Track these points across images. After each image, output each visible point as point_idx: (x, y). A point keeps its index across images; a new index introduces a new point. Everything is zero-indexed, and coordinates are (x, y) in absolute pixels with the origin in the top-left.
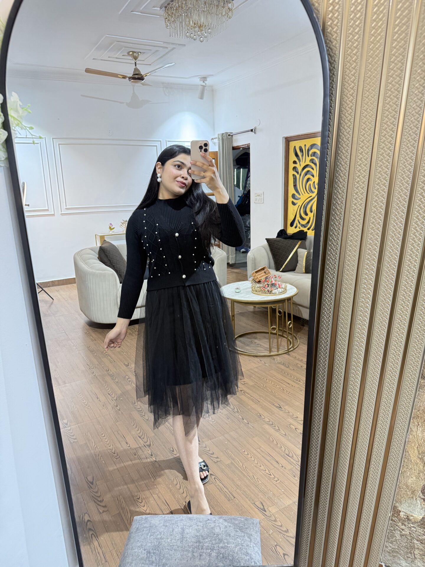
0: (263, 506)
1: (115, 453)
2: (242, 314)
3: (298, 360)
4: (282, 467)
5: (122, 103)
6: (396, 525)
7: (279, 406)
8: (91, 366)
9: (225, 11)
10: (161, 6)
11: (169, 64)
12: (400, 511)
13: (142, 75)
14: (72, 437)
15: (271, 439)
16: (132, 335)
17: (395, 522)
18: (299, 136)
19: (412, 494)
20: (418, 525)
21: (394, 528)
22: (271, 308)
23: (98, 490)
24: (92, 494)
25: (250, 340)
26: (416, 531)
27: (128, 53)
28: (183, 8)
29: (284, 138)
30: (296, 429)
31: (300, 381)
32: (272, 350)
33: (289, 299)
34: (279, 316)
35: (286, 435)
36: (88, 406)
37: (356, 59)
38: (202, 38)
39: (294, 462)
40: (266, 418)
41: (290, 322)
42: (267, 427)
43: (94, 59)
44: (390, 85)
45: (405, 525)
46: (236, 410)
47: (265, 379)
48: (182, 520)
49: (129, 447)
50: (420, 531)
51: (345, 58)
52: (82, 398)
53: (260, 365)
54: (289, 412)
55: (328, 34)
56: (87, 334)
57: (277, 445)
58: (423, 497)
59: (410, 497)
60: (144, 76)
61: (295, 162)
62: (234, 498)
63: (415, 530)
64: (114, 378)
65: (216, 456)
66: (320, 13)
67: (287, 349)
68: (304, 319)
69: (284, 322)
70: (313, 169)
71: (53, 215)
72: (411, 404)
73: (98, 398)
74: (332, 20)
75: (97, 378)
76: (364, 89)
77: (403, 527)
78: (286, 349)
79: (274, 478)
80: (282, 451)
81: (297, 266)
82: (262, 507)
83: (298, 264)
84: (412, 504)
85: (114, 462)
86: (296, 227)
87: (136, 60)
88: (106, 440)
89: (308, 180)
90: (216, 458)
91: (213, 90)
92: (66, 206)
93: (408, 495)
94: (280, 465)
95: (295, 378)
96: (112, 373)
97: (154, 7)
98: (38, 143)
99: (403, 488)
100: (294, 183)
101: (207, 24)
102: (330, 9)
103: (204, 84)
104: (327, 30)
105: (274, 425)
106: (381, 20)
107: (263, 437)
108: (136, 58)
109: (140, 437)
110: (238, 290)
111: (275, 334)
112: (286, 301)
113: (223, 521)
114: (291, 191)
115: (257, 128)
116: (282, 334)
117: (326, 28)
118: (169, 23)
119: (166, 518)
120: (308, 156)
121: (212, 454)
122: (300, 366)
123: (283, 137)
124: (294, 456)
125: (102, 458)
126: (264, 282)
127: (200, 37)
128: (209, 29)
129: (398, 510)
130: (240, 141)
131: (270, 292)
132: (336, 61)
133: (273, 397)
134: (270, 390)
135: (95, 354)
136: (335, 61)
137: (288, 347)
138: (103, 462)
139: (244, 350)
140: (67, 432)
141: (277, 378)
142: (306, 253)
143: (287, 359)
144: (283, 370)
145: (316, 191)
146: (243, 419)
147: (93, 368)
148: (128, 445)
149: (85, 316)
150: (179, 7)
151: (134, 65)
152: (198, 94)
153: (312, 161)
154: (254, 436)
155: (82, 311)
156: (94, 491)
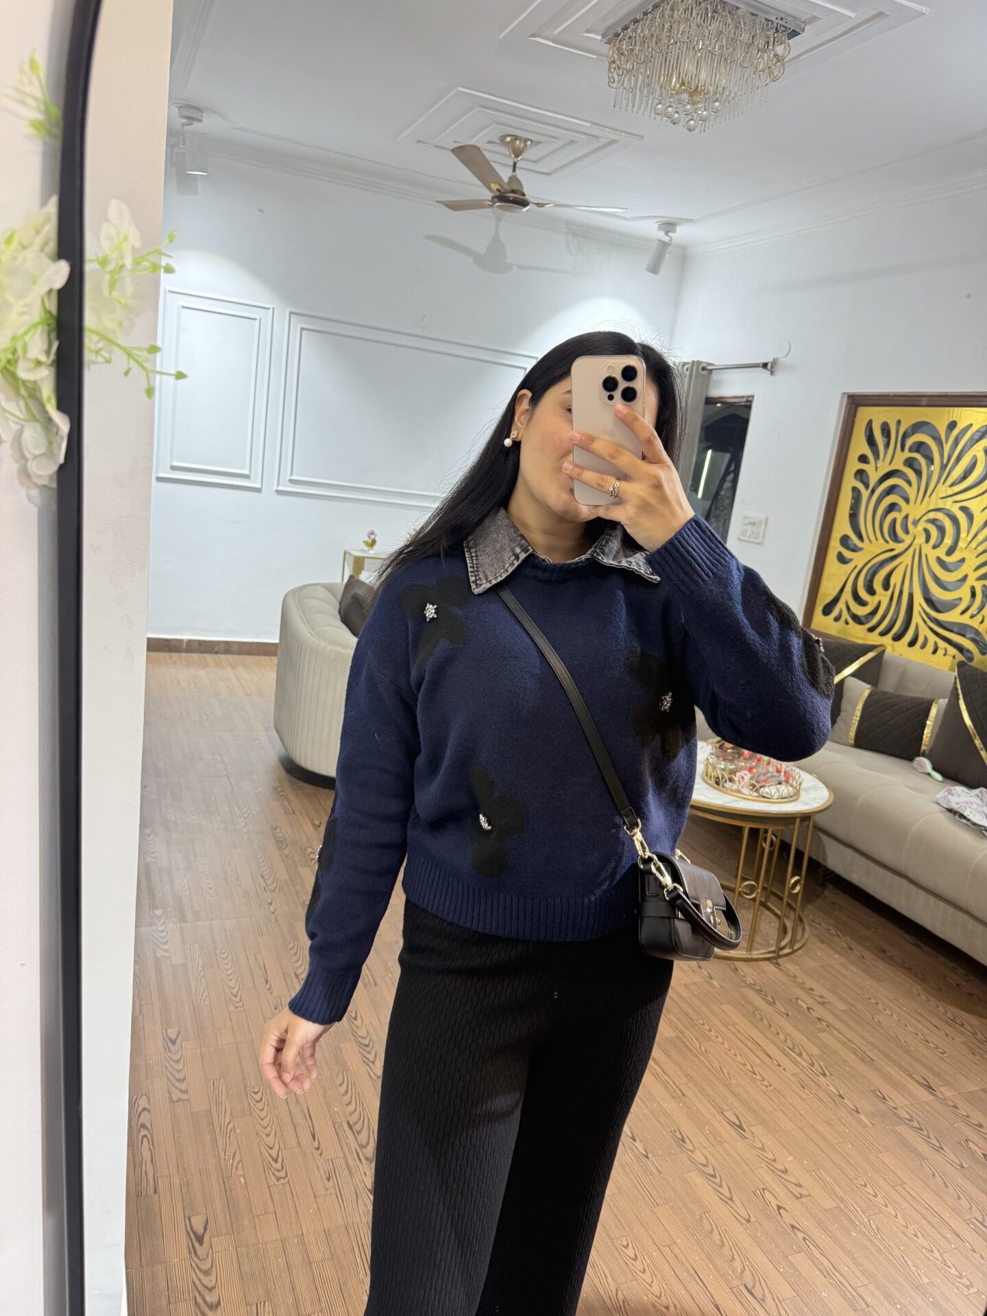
1: (276, 1161)
7: (738, 1123)
8: (269, 882)
10: (605, 32)
13: (524, 195)
14: (177, 1084)
15: (705, 1221)
23: (212, 1265)
24: (193, 1274)
27: (503, 138)
28: (659, 40)
29: (846, 396)
30: (779, 1207)
31: (800, 1055)
33: (806, 817)
35: (748, 1221)
36: (237, 999)
38: (692, 122)
40: (697, 1151)
41: (796, 878)
42: (697, 1180)
43: (418, 142)
47: (706, 1027)
49: (318, 1149)
52: (229, 972)
53: (698, 979)
54: (763, 1149)
56: (278, 793)
57: (721, 1248)
60: (530, 197)
61: (863, 459)
67: (773, 949)
70: (909, 483)
71: (259, 490)
73: (267, 982)
75: (277, 920)
78: (771, 946)
80: (733, 1272)
85: (269, 1187)
86: (837, 619)
87: (517, 156)
88: (263, 1114)
89: (892, 507)
91: (684, 257)
92: (291, 475)
95: (790, 1044)
97: (588, 31)
98: (255, 319)
100: (851, 510)
101: (713, 89)
103: (667, 239)
105: (717, 1181)
107: (684, 1211)
109: (350, 1127)
112: (798, 821)
114: (842, 526)
115: (782, 360)
116: (764, 901)
118: (618, 75)
120: (903, 449)
122: (805, 1006)
123: (844, 393)
124: (769, 1300)
125: (240, 1164)
127: (689, 117)
128: (716, 101)
130: (730, 388)
133: (722, 1089)
134: (716, 1065)
135: (286, 852)
137: (780, 940)
138: (242, 1179)
140: (169, 1067)
141: (738, 1030)
142: (867, 693)
143: (771, 976)
144: (757, 1009)
145: (908, 539)
146: (633, 1139)
147: (274, 891)
148: (316, 1144)
149: (281, 744)
150: (652, 35)
151: (511, 170)
152: (647, 259)
153: (910, 463)
154: (658, 1201)
155: (278, 732)
156: (202, 1267)
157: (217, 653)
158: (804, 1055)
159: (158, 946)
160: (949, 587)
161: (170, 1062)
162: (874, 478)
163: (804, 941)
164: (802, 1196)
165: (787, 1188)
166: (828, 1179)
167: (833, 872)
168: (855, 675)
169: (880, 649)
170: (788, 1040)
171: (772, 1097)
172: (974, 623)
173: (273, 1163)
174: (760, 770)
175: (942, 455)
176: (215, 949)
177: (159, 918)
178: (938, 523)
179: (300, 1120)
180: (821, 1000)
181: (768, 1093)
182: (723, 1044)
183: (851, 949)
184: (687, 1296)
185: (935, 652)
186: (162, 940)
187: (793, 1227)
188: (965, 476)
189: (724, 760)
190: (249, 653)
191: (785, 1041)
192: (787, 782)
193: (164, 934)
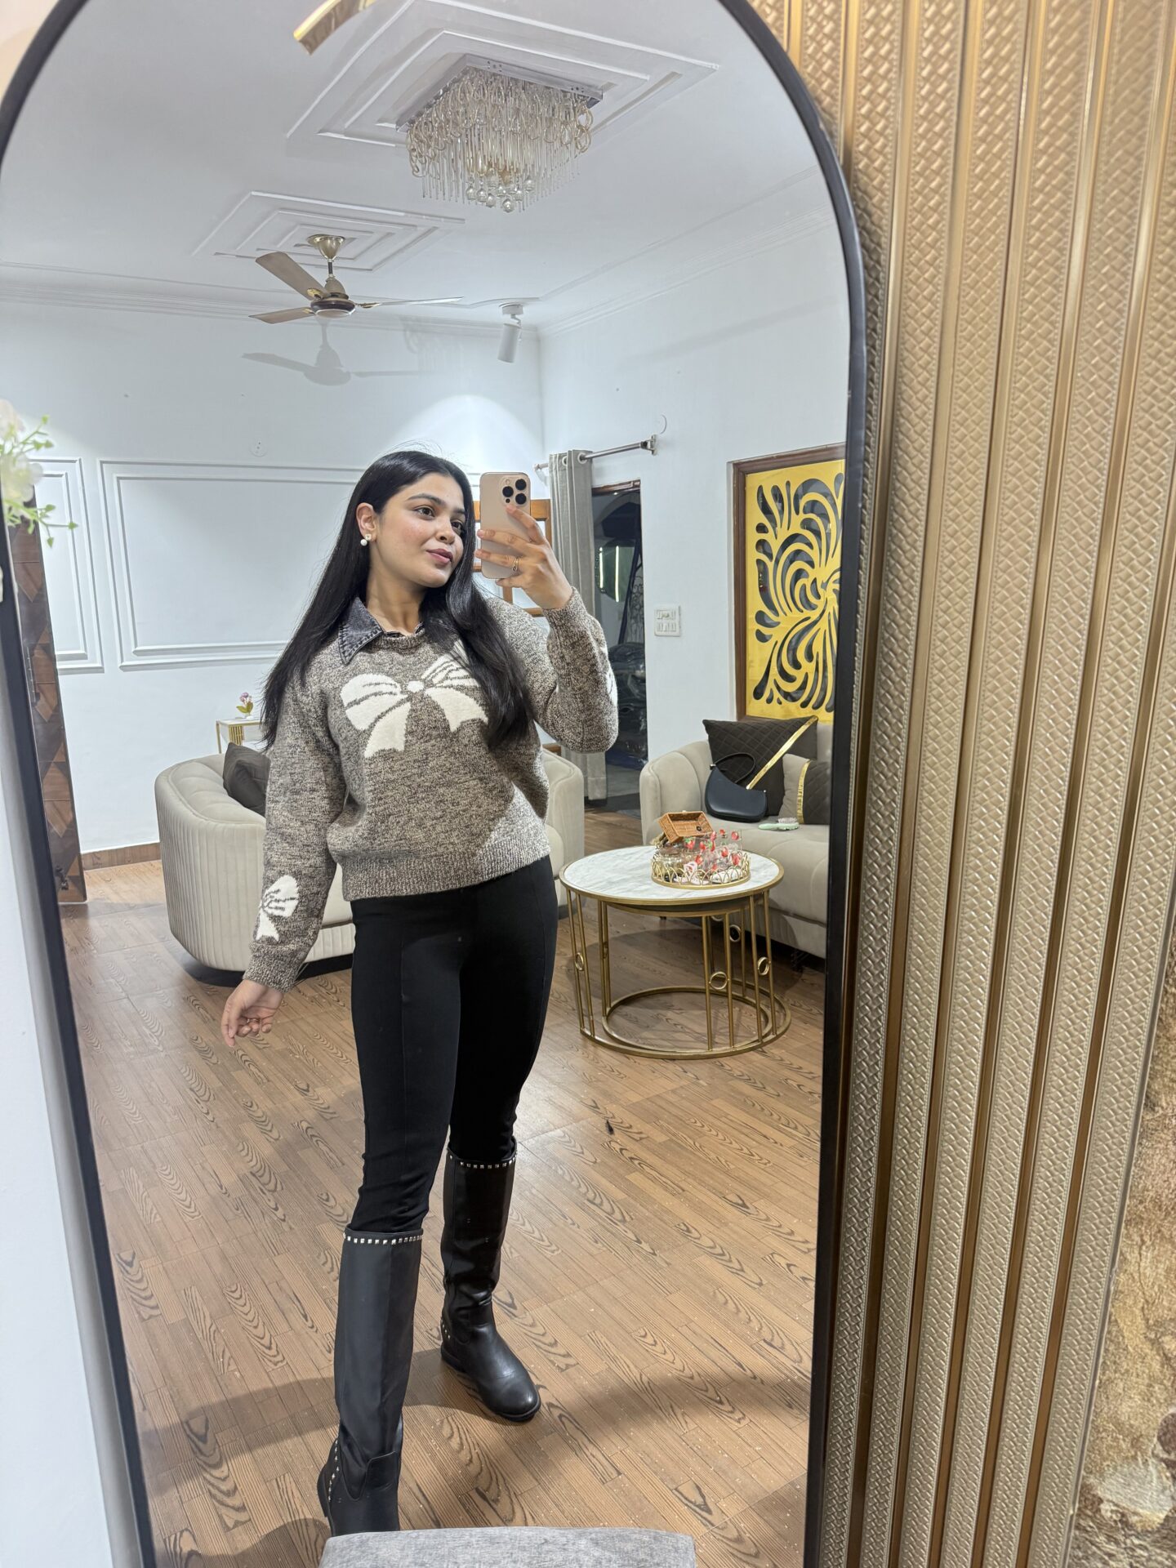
0: (703, 1496)
1: (270, 1348)
2: (628, 939)
3: (789, 1067)
4: (754, 1377)
6: (1091, 1542)
7: (741, 1203)
8: (201, 1092)
9: (570, 134)
10: (399, 120)
12: (1101, 1501)
13: (347, 297)
14: (145, 1302)
15: (719, 1295)
16: (320, 1005)
17: (1087, 1532)
18: (772, 458)
19: (1133, 1446)
20: (1155, 1542)
21: (1085, 1552)
22: (709, 919)
23: (221, 1459)
25: (651, 1012)
26: (1149, 1559)
27: (311, 239)
28: (456, 124)
29: (732, 465)
30: (789, 1266)
31: (796, 1128)
32: (717, 1040)
33: (759, 895)
34: (731, 943)
35: (761, 1284)
36: (192, 1209)
37: (936, 241)
38: (508, 203)
39: (788, 1362)
40: (703, 1237)
41: (763, 959)
42: (706, 1261)
43: (217, 254)
44: (1030, 308)
45: (1117, 1542)
46: (617, 1215)
47: (699, 1124)
48: (468, 1545)
49: (312, 1327)
50: (1160, 1558)
51: (905, 236)
52: (176, 1186)
53: (684, 1083)
54: (768, 1219)
55: (860, 175)
56: (189, 1001)
57: (737, 1314)
58: (1165, 1456)
59: (1127, 1458)
60: (353, 298)
61: (761, 528)
62: (619, 1473)
63: (1146, 1554)
64: (269, 1128)
65: (563, 1352)
66: (838, 121)
67: (756, 1038)
68: (802, 952)
69: (746, 959)
70: (810, 545)
71: (100, 670)
72: (1120, 1182)
73: (221, 1187)
74: (870, 140)
75: (218, 1127)
76: (961, 316)
77: (1111, 1548)
78: (754, 1036)
79: (731, 1411)
80: (751, 1332)
81: (781, 803)
82: (700, 1500)
83: (784, 800)
84: (1133, 1477)
85: (267, 1376)
86: (769, 701)
87: (331, 256)
88: (245, 1309)
89: (799, 574)
90: (564, 1356)
91: (538, 339)
92: (136, 646)
93: (1121, 1451)
94: (748, 1371)
95: (783, 1120)
96: (260, 1114)
97: (380, 121)
98: (61, 476)
99: (1105, 1430)
100: (760, 584)
101: (522, 167)
102: (864, 111)
103: (514, 322)
104: (858, 164)
105: (726, 1257)
106: (1000, 137)
107: (697, 1291)
108: (330, 253)
111: (724, 995)
112: (751, 899)
113: (590, 1544)
114: (755, 603)
115: (660, 437)
116: (741, 995)
117: (854, 161)
118: (422, 163)
119: (422, 1539)
120: (797, 512)
121: (551, 1345)
122: (795, 1084)
123: (729, 463)
124: (788, 1346)
125: (232, 1362)
127: (505, 198)
128: (528, 178)
129: (1094, 1496)
130: (614, 474)
132: (884, 246)
133: (721, 1176)
134: (713, 1156)
135: (214, 1060)
136: (879, 244)
137: (759, 1030)
138: (236, 1376)
139: (637, 1042)
140: (132, 1289)
141: (730, 1120)
142: (806, 766)
143: (758, 1065)
144: (747, 1097)
145: (820, 604)
146: (639, 1241)
147: (208, 1101)
148: (309, 1323)
149: (184, 951)
150: (448, 121)
151: (327, 271)
152: (497, 348)
153: (807, 524)
154: (671, 1289)
155: (176, 936)
156: (211, 1462)
158: (800, 1128)
161: (133, 1284)
162: (775, 547)
163: (785, 1025)
164: (809, 1250)
165: (795, 1248)
167: (806, 953)
168: (792, 751)
169: (811, 721)
170: (782, 1118)
171: (773, 1173)
173: (267, 1351)
174: (706, 859)
175: (836, 512)
176: (154, 1168)
179: (287, 1305)
180: (810, 1076)
182: (717, 1135)
184: (710, 1363)
187: (804, 1279)
189: (670, 855)
190: (123, 862)
191: (780, 1119)
192: (735, 863)
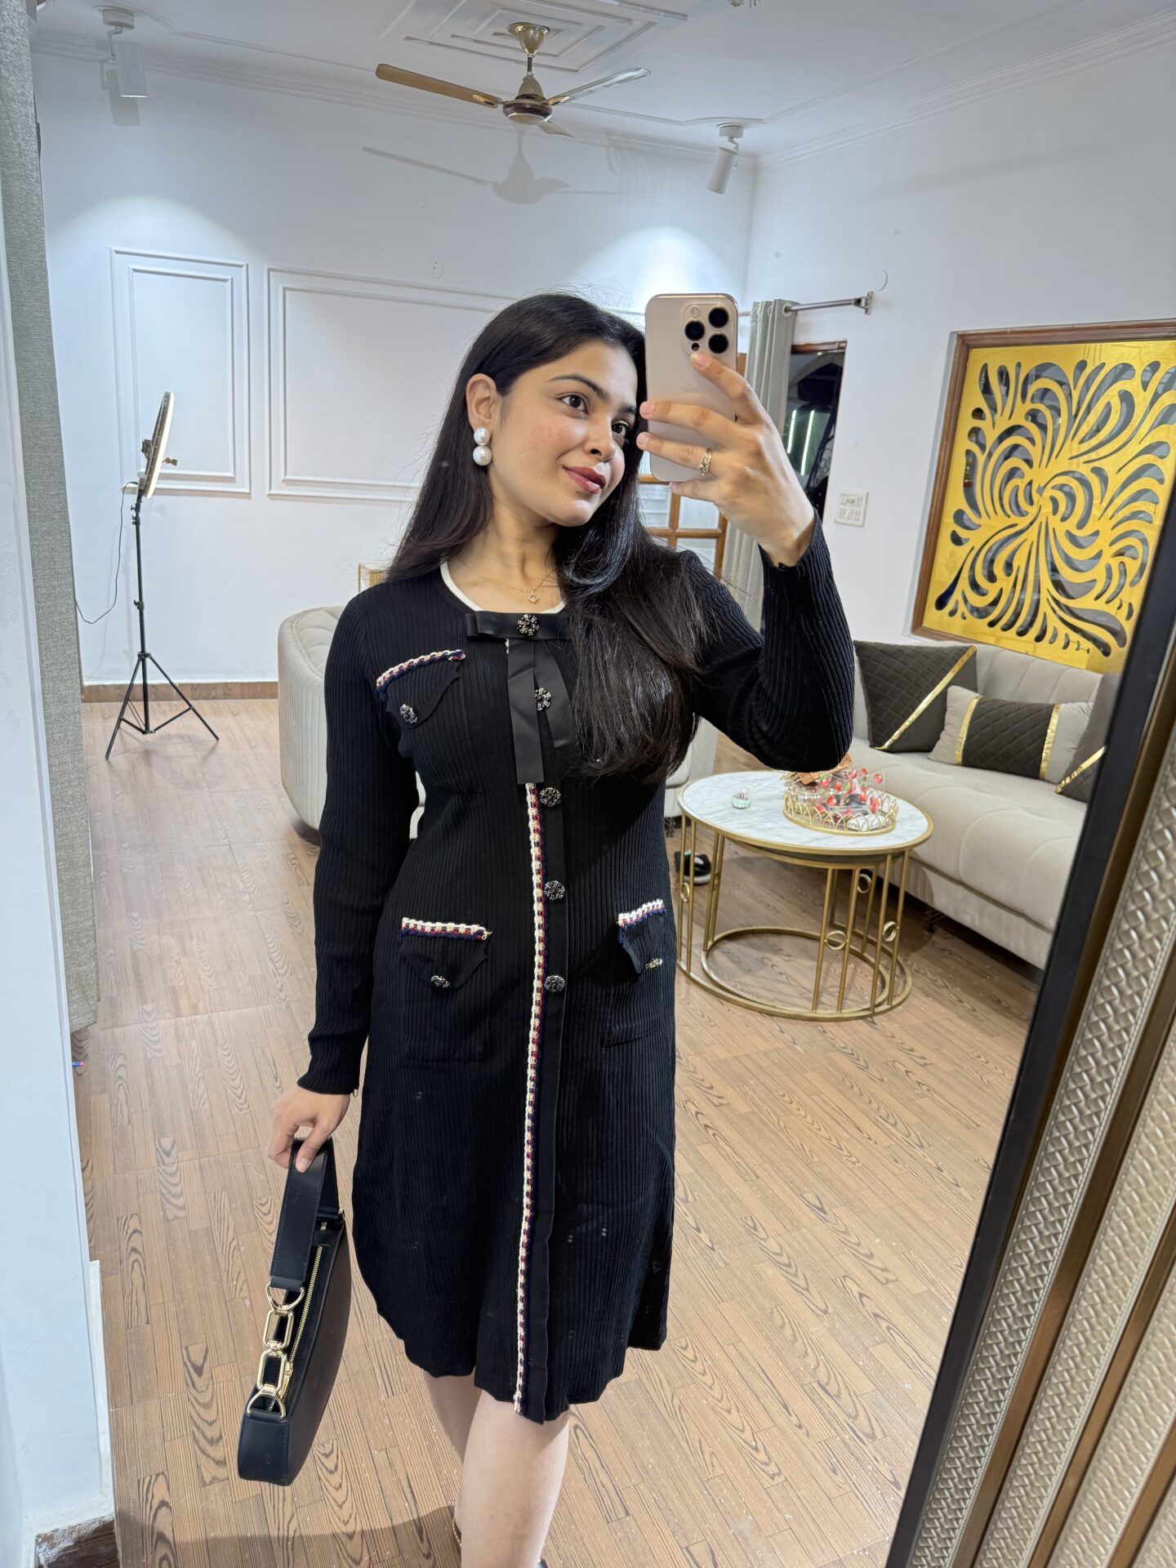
4: (800, 1427)
5: (482, 182)
7: (819, 1205)
8: (279, 965)
11: (629, 70)
13: (544, 100)
14: (173, 1200)
15: (777, 1317)
18: (1005, 333)
23: (212, 1398)
24: (191, 1408)
25: (757, 954)
27: (512, 28)
29: (955, 336)
30: (861, 1295)
31: (895, 1125)
32: (823, 999)
33: (898, 854)
34: (858, 893)
35: (826, 1312)
36: (242, 1100)
39: (842, 1417)
40: (771, 1239)
41: (891, 923)
42: (770, 1271)
43: (408, 38)
47: (787, 1098)
52: (230, 1072)
53: (778, 1045)
54: (846, 1232)
56: (290, 861)
57: (793, 1343)
60: (551, 102)
61: (978, 413)
62: (627, 1514)
67: (868, 1006)
68: (937, 912)
69: (873, 905)
70: (1032, 441)
71: (248, 496)
73: (275, 1081)
75: (287, 1009)
78: (865, 1003)
79: (766, 1464)
80: (806, 1368)
81: (938, 738)
83: (943, 735)
87: (531, 51)
89: (1013, 473)
91: (755, 168)
92: (285, 474)
94: (794, 1419)
95: (883, 1112)
98: (226, 281)
100: (965, 479)
103: (731, 146)
105: (792, 1270)
107: (753, 1305)
108: (532, 46)
110: (743, 802)
112: (889, 858)
114: (956, 499)
115: (877, 295)
116: (859, 950)
120: (1024, 399)
123: (952, 333)
124: (845, 1395)
125: (246, 1286)
126: (826, 788)
130: (818, 332)
131: (840, 823)
133: (803, 1168)
134: (797, 1142)
135: (299, 930)
137: (874, 997)
138: (248, 1302)
139: (735, 987)
140: (163, 1181)
141: (824, 1101)
142: (975, 701)
143: (866, 1039)
144: (847, 1075)
145: (1032, 511)
146: (698, 1230)
147: (283, 976)
149: (291, 805)
151: (526, 67)
152: (709, 175)
153: (1033, 416)
154: (724, 1295)
155: (286, 790)
156: (201, 1400)
157: (214, 698)
158: (900, 1126)
159: (150, 1047)
160: (1081, 568)
161: (165, 1176)
162: (991, 436)
163: (903, 996)
164: (888, 1281)
165: (873, 1275)
166: (920, 1261)
167: (942, 914)
170: (882, 1109)
171: (860, 1176)
172: (1111, 609)
175: (1070, 404)
176: (216, 1044)
177: (149, 1014)
178: (1066, 489)
180: (922, 1062)
181: (855, 1170)
182: (805, 1117)
183: (960, 1001)
185: (1066, 646)
186: (153, 1039)
187: (876, 1315)
188: (1098, 430)
191: (878, 1109)
193: (154, 1033)
